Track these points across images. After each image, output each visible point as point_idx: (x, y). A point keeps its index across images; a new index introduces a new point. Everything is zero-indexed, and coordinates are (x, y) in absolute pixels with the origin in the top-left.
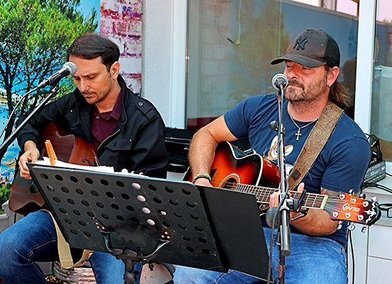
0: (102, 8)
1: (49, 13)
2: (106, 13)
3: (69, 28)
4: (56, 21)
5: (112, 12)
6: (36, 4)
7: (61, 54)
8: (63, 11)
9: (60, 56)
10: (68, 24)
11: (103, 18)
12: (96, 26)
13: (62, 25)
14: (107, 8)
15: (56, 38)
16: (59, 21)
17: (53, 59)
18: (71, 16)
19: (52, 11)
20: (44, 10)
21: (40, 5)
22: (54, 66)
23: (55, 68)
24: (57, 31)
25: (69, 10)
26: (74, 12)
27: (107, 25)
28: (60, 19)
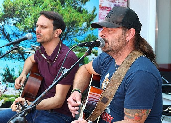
0: (100, 6)
1: (67, 10)
2: (103, 8)
3: (79, 17)
4: (70, 13)
5: (106, 8)
6: (58, 6)
7: (73, 29)
8: (75, 8)
9: (73, 30)
10: (78, 15)
11: (101, 11)
12: (96, 15)
13: (75, 15)
14: (103, 5)
15: (71, 22)
16: (72, 14)
17: (68, 32)
18: (80, 11)
19: (68, 9)
20: (63, 8)
21: (61, 6)
22: (69, 35)
23: (70, 36)
24: (71, 18)
25: (79, 8)
26: (82, 9)
27: (103, 15)
28: (73, 12)
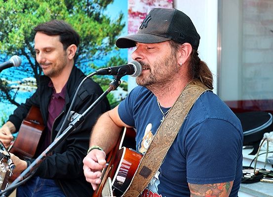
0: (130, 11)
1: (77, 18)
2: (134, 15)
3: (96, 29)
4: (83, 23)
5: (140, 13)
6: (63, 11)
7: (88, 49)
8: (90, 15)
9: (87, 51)
10: (96, 25)
11: (131, 19)
12: (124, 26)
13: (89, 26)
14: (134, 10)
15: (83, 37)
16: (86, 24)
17: (80, 54)
18: (98, 19)
19: (79, 16)
20: (71, 15)
21: (67, 12)
22: (82, 59)
24: (84, 32)
25: (96, 14)
26: (101, 16)
27: (135, 25)
28: (87, 22)
